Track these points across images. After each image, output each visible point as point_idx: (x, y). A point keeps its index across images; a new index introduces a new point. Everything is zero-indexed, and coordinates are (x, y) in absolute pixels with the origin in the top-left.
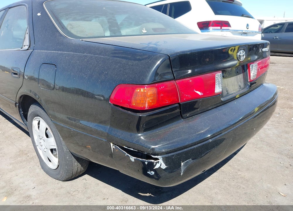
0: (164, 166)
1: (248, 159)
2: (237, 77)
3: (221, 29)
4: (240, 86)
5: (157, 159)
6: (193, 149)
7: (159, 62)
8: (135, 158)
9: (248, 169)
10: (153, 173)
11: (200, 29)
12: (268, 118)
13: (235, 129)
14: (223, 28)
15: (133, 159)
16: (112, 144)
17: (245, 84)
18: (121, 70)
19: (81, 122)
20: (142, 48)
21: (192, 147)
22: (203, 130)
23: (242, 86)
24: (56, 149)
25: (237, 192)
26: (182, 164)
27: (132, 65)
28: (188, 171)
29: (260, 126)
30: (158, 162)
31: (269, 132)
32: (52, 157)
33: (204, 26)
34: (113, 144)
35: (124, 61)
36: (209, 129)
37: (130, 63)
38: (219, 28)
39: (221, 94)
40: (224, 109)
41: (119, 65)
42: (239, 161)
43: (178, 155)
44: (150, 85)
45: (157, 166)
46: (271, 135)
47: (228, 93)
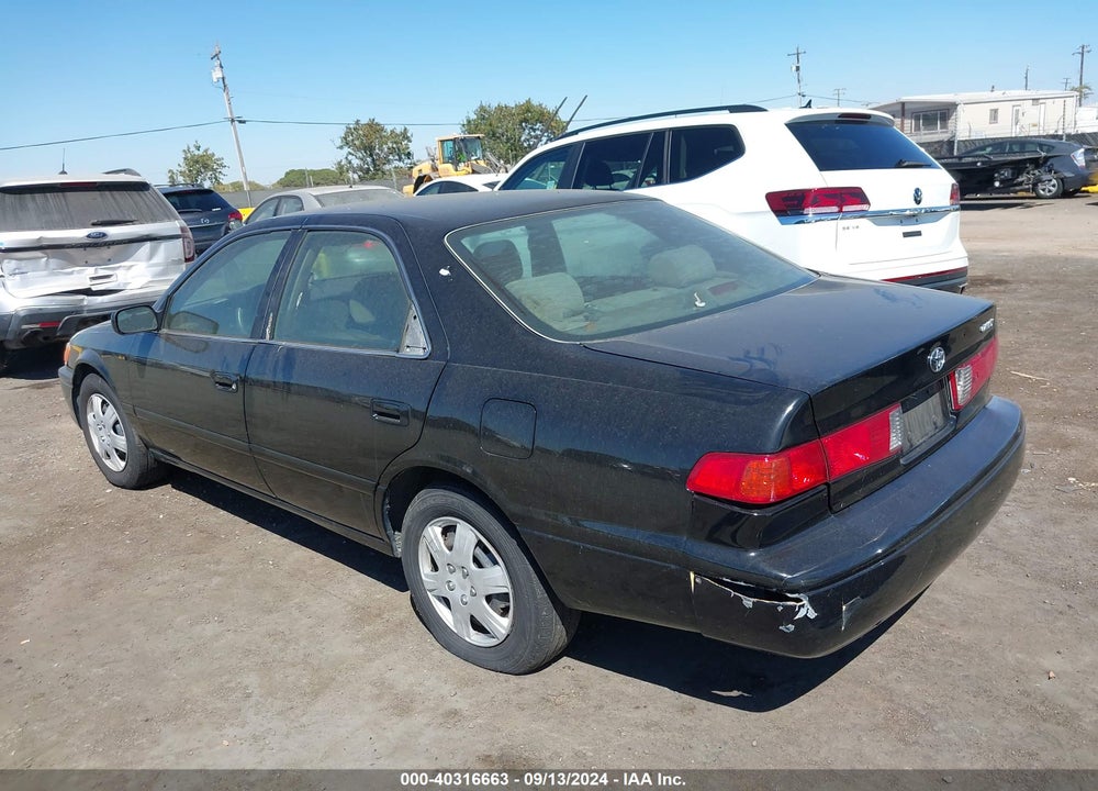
0: (812, 615)
1: (960, 597)
2: (928, 404)
3: (841, 211)
4: (935, 424)
5: (798, 600)
6: (864, 575)
7: (790, 408)
8: (755, 600)
9: (965, 621)
10: (791, 627)
11: (777, 216)
12: (1007, 487)
13: (938, 528)
14: (845, 209)
15: (748, 602)
16: (692, 576)
17: (945, 414)
18: (710, 424)
19: (585, 524)
20: (743, 374)
21: (861, 573)
22: (876, 536)
23: (940, 422)
24: (507, 594)
25: (946, 675)
26: (844, 607)
27: (734, 415)
28: (856, 620)
29: (988, 510)
30: (803, 606)
31: (1009, 522)
32: (492, 616)
33: (788, 205)
34: (695, 573)
35: (713, 405)
36: (888, 531)
37: (728, 410)
38: (835, 209)
39: (900, 452)
40: (909, 485)
41: (702, 412)
42: (939, 603)
43: (836, 589)
44: (775, 454)
45: (801, 615)
46: (1015, 532)
47: (912, 446)
